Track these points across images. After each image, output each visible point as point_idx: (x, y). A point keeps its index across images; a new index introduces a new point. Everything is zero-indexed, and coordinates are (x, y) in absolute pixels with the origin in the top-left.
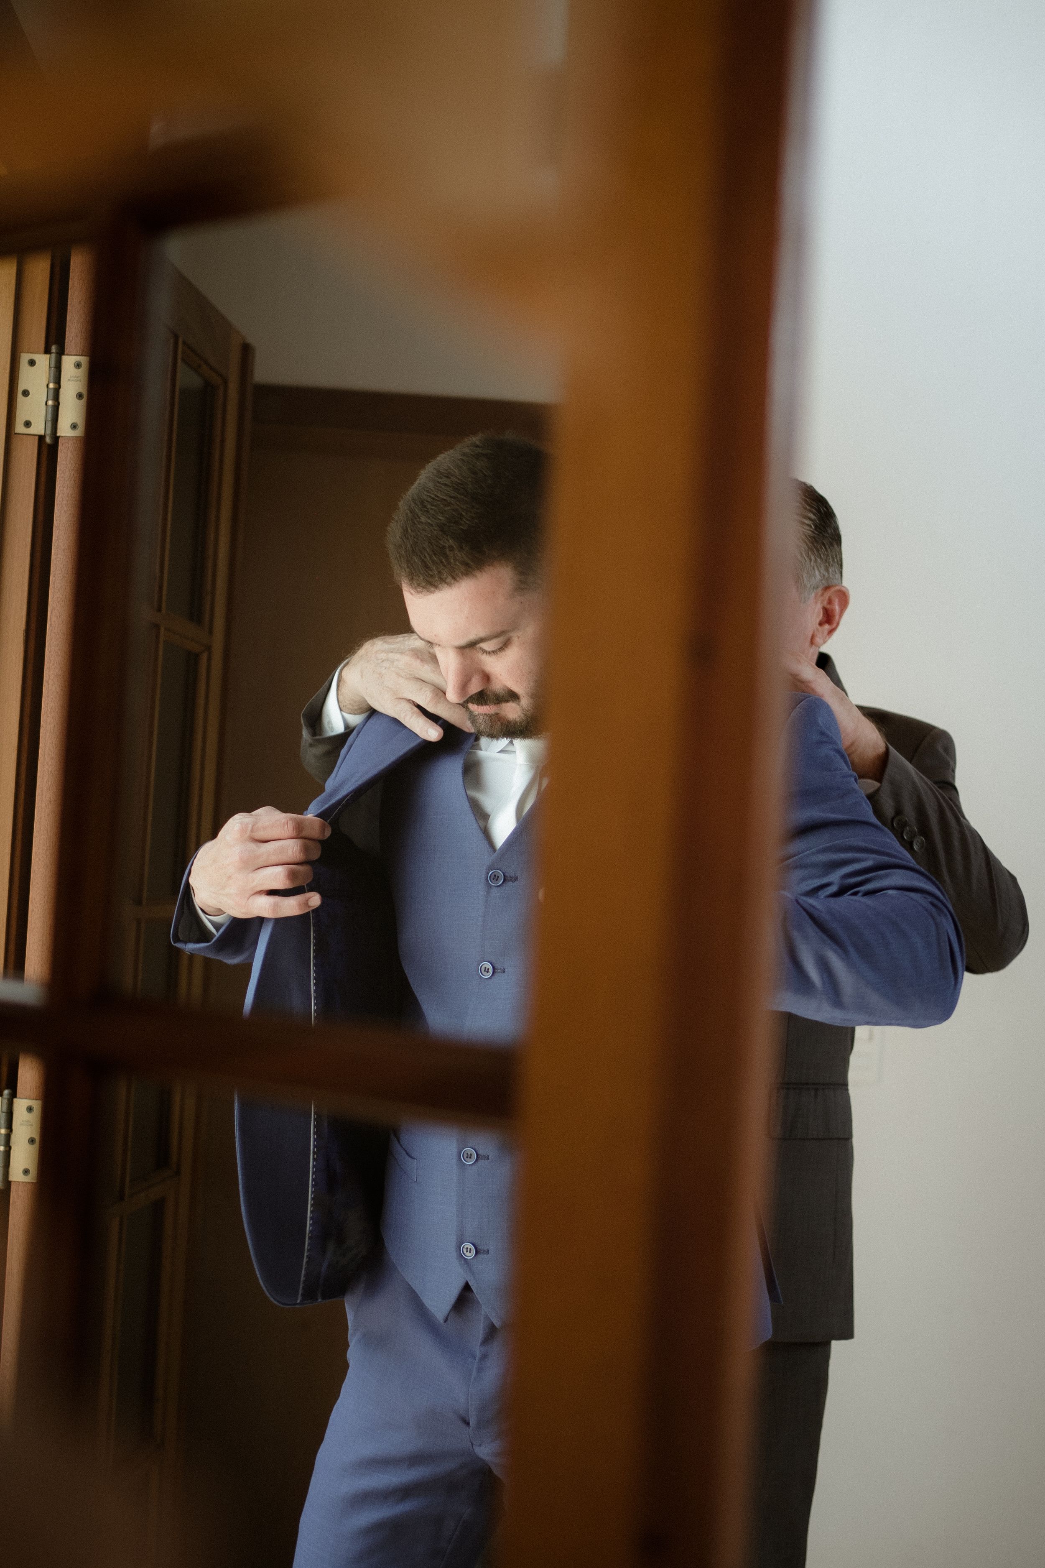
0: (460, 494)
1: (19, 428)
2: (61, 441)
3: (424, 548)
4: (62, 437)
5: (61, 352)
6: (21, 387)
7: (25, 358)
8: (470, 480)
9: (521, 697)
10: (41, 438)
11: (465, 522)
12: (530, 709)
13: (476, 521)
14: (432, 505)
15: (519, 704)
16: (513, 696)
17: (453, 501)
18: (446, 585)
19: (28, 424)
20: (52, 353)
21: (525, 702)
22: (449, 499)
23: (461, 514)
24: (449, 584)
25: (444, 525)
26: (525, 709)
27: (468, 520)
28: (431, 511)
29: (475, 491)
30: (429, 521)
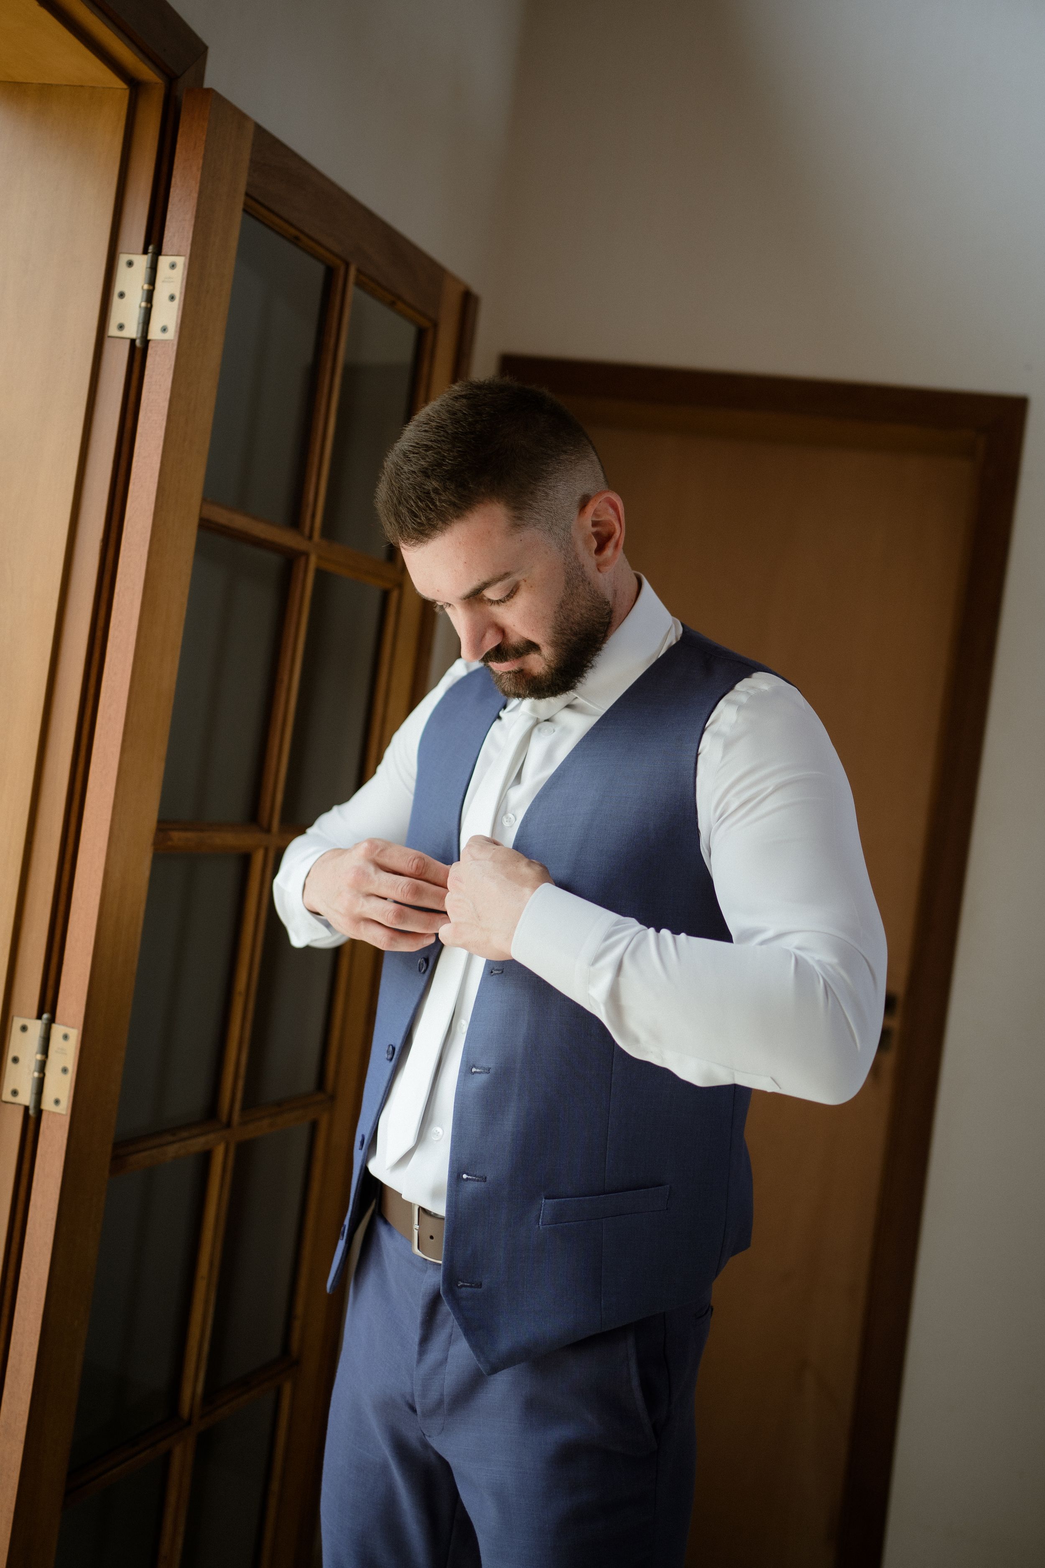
0: (440, 436)
1: (112, 330)
2: (151, 344)
3: (410, 497)
4: (152, 340)
5: (158, 252)
6: (118, 288)
7: (123, 259)
8: (449, 421)
9: (541, 646)
10: (133, 341)
11: (448, 462)
12: (552, 659)
13: (459, 459)
14: (414, 453)
15: (540, 654)
16: (531, 647)
17: (434, 445)
18: (438, 532)
19: (121, 327)
20: (149, 253)
21: (547, 651)
22: (430, 443)
23: (444, 456)
24: (442, 530)
25: (427, 469)
26: (548, 660)
27: (451, 460)
28: (413, 459)
29: (456, 430)
30: (411, 469)
